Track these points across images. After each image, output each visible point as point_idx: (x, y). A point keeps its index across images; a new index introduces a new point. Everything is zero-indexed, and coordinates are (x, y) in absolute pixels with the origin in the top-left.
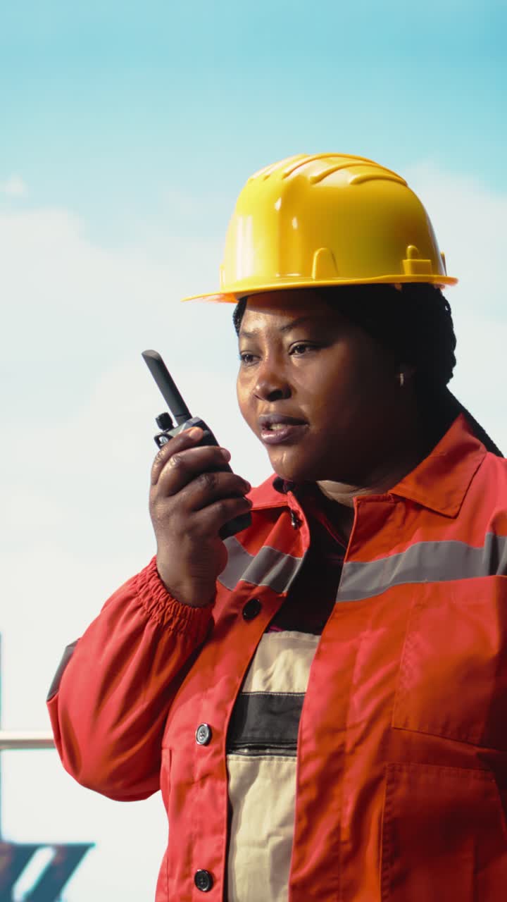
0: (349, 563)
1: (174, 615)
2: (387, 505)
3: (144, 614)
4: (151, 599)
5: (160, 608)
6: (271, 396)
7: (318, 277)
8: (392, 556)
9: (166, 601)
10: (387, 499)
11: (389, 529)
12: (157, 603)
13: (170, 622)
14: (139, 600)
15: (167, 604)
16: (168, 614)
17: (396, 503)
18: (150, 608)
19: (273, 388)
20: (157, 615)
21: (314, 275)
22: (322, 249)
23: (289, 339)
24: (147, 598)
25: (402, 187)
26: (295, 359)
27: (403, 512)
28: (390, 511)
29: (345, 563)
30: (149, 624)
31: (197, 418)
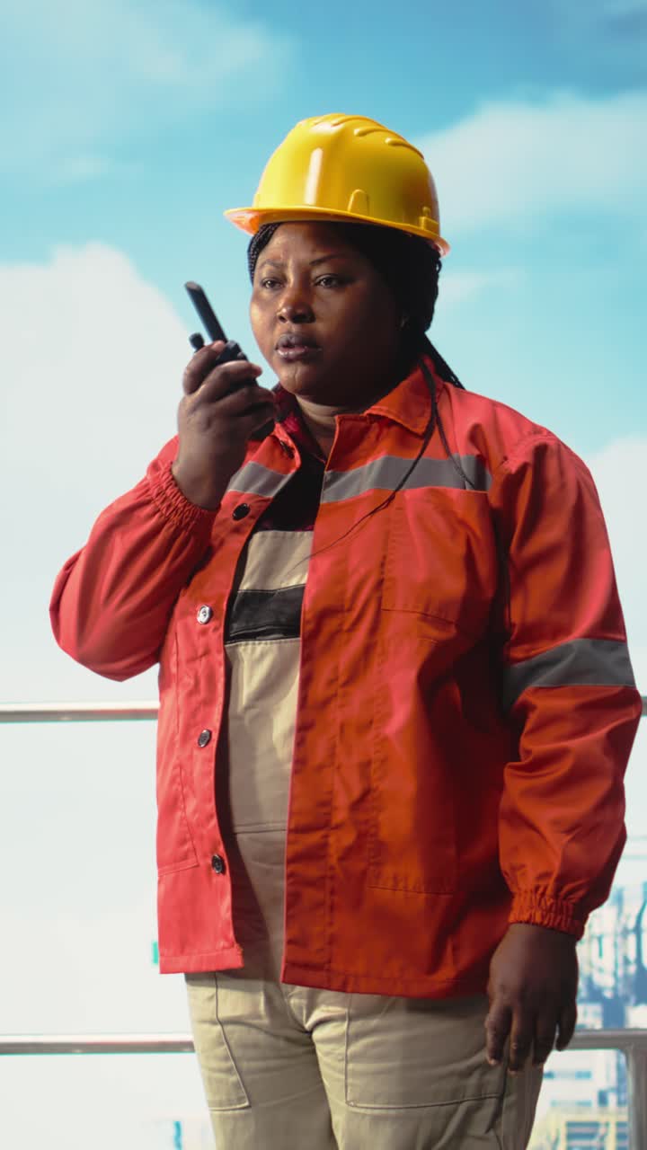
0: (330, 472)
1: (192, 518)
2: (363, 424)
3: (163, 517)
4: (169, 506)
5: (179, 512)
6: (295, 318)
7: (352, 211)
8: (368, 465)
9: (185, 506)
10: (364, 419)
11: (365, 444)
12: (176, 509)
13: (188, 524)
14: (157, 506)
15: (187, 508)
16: (186, 518)
17: (371, 423)
18: (169, 512)
19: (299, 311)
20: (175, 519)
21: (349, 207)
22: (357, 191)
23: (320, 272)
24: (165, 505)
25: (420, 158)
26: (323, 290)
27: (377, 430)
28: (367, 429)
29: (326, 472)
30: (165, 528)
31: (232, 342)
